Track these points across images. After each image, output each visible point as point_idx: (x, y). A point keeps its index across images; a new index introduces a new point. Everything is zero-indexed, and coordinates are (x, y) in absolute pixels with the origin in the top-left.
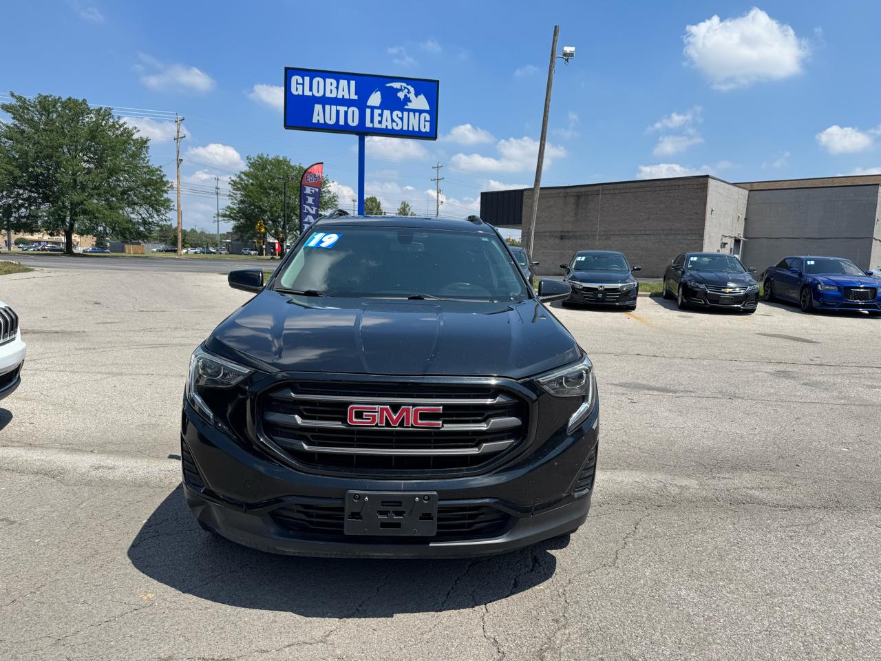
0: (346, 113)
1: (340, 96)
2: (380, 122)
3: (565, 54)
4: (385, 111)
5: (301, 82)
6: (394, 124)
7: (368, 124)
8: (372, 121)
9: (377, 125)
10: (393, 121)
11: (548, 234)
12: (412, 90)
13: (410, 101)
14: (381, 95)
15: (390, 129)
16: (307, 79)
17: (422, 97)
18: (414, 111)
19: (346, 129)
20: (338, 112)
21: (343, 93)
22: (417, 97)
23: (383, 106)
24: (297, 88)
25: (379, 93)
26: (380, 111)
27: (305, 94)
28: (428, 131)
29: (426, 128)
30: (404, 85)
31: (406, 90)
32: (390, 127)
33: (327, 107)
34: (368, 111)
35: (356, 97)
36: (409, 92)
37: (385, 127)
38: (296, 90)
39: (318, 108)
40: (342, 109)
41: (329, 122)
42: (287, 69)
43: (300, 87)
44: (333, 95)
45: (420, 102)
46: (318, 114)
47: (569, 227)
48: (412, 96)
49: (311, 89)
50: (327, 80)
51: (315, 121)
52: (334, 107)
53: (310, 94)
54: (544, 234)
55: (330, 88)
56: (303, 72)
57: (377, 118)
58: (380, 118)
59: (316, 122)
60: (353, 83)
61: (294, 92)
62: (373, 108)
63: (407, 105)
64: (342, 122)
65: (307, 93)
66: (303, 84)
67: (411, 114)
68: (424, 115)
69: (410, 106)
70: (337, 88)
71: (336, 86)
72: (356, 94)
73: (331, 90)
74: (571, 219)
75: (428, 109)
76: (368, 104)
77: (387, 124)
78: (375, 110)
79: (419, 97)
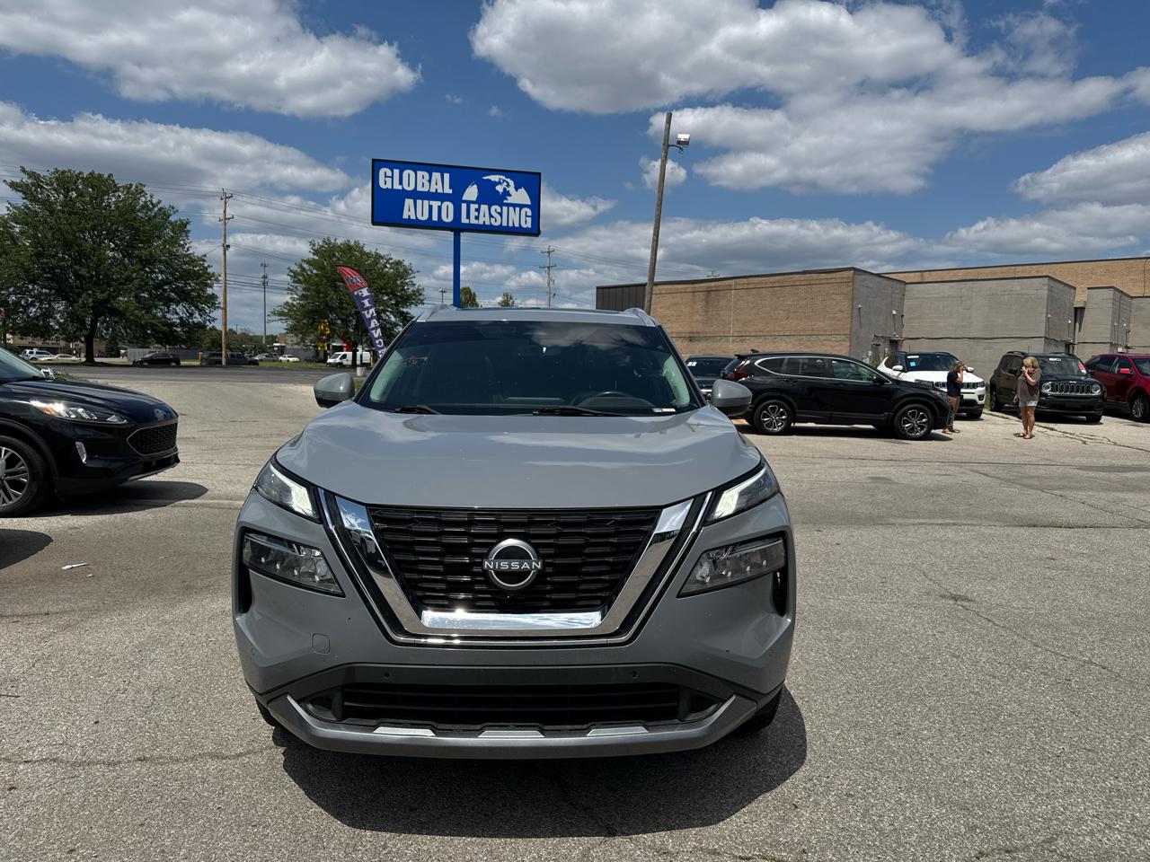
0: (440, 208)
1: (433, 190)
2: (477, 218)
3: (679, 142)
4: (482, 206)
5: (391, 175)
6: (493, 220)
7: (464, 220)
8: (468, 217)
9: (473, 221)
10: (491, 216)
11: (674, 336)
12: (511, 183)
13: (510, 195)
14: (478, 188)
15: (488, 225)
16: (396, 172)
17: (522, 191)
18: (514, 206)
19: (440, 226)
20: (431, 207)
21: (436, 187)
22: (517, 190)
23: (479, 201)
24: (385, 181)
25: (475, 186)
26: (477, 206)
27: (394, 188)
28: (530, 227)
29: (527, 224)
30: (504, 178)
31: (505, 183)
32: (488, 223)
33: (419, 202)
34: (464, 206)
35: (450, 191)
36: (508, 185)
37: (482, 223)
38: (384, 183)
39: (409, 202)
40: (435, 204)
41: (420, 218)
42: (374, 161)
43: (389, 180)
44: (426, 189)
45: (521, 196)
46: (409, 210)
47: (698, 327)
48: (511, 189)
49: (401, 183)
50: (419, 172)
51: (405, 216)
52: (426, 202)
53: (400, 187)
55: (422, 181)
56: (392, 164)
57: (473, 214)
58: (477, 214)
59: (407, 217)
60: (447, 176)
61: (382, 185)
62: (469, 203)
63: (506, 199)
64: (435, 218)
65: (397, 186)
66: (392, 177)
67: (511, 209)
68: (524, 210)
69: (510, 200)
70: (430, 181)
71: (428, 179)
72: (450, 188)
73: (423, 184)
74: (700, 318)
75: (530, 203)
76: (464, 198)
77: (484, 219)
78: (471, 205)
79: (519, 190)
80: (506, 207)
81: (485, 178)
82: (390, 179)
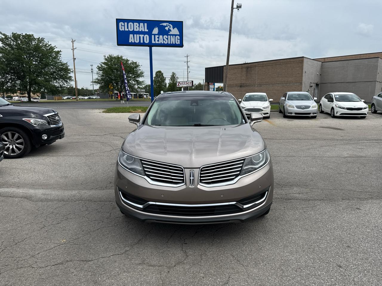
0: (143, 37)
1: (140, 30)
2: (158, 41)
3: (238, 7)
4: (160, 36)
6: (164, 41)
7: (153, 42)
8: (155, 41)
9: (157, 42)
10: (164, 40)
11: (235, 85)
12: (171, 26)
13: (171, 31)
16: (126, 23)
17: (176, 29)
18: (173, 35)
19: (144, 45)
20: (140, 37)
21: (142, 29)
22: (173, 29)
23: (159, 34)
25: (157, 28)
26: (158, 36)
27: (125, 30)
28: (179, 43)
30: (168, 24)
31: (169, 26)
33: (135, 35)
34: (153, 36)
35: (147, 31)
36: (170, 27)
37: (160, 43)
38: (121, 29)
39: (131, 36)
41: (136, 42)
42: (117, 19)
44: (138, 30)
45: (175, 31)
46: (131, 39)
47: (244, 82)
48: (171, 28)
49: (128, 28)
50: (134, 23)
51: (130, 41)
52: (138, 35)
53: (128, 30)
54: (233, 85)
56: (124, 21)
57: (157, 39)
58: (158, 39)
60: (146, 24)
62: (155, 35)
64: (142, 42)
66: (124, 26)
67: (172, 36)
68: (177, 37)
69: (171, 33)
70: (139, 27)
72: (147, 29)
73: (136, 28)
74: (244, 78)
75: (179, 34)
76: (153, 33)
77: (161, 41)
78: (156, 36)
79: (175, 29)
80: (170, 36)
81: (161, 24)
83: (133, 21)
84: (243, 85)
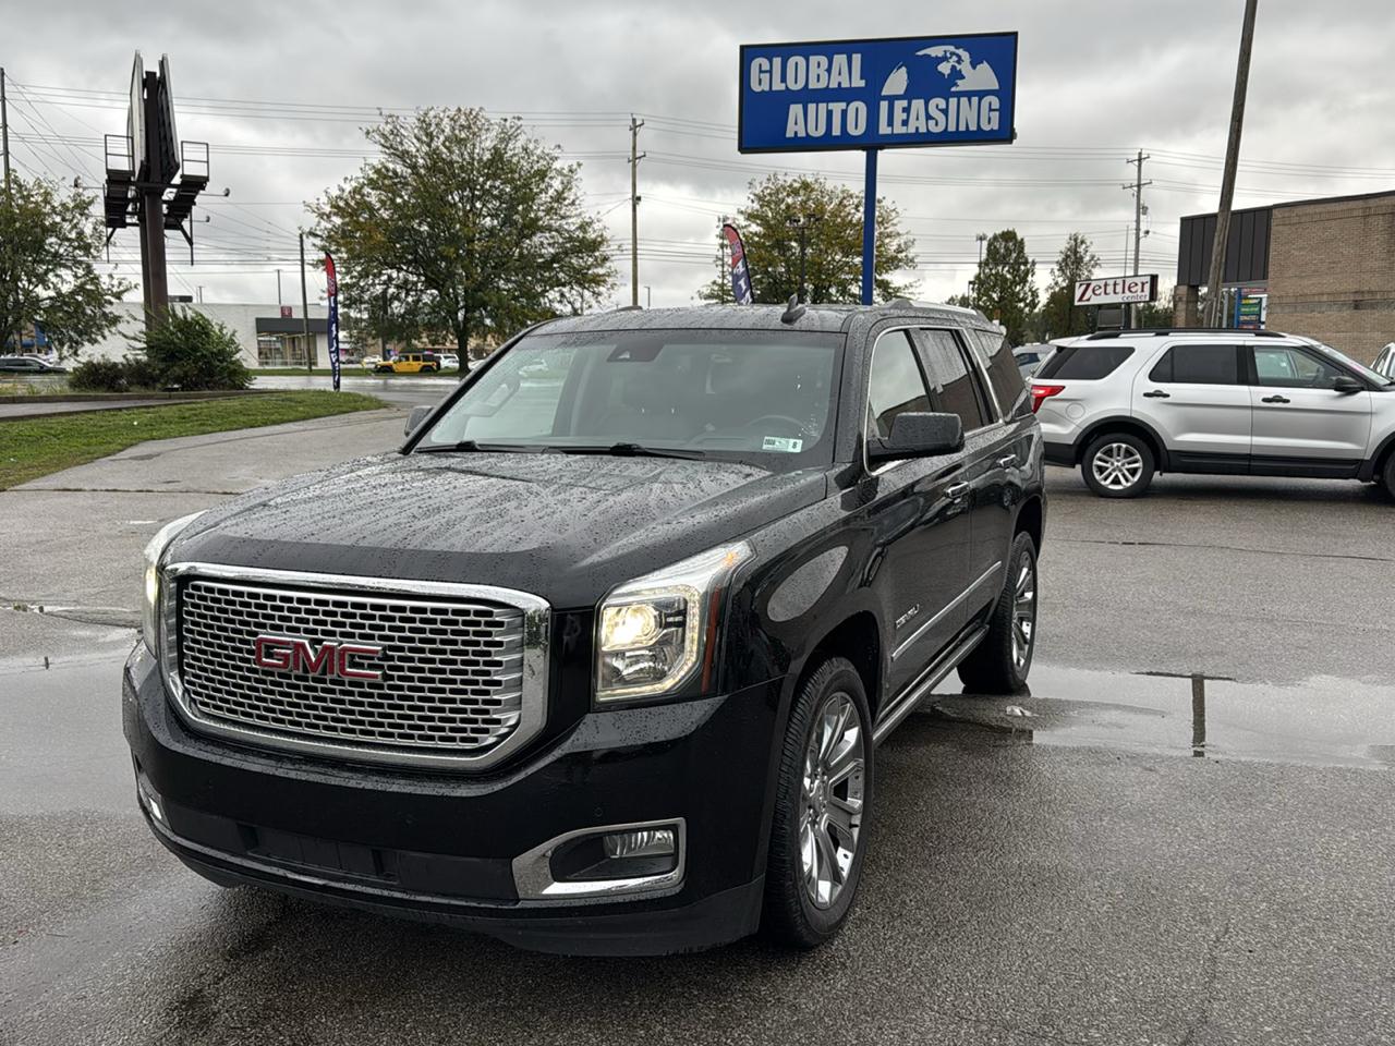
0: (844, 113)
1: (834, 85)
2: (905, 123)
4: (914, 102)
5: (768, 68)
6: (932, 123)
7: (884, 129)
8: (890, 123)
9: (899, 129)
10: (929, 117)
11: (1325, 298)
12: (965, 55)
13: (963, 77)
14: (908, 73)
15: (924, 133)
16: (777, 62)
17: (985, 67)
18: (969, 94)
19: (844, 143)
20: (830, 114)
21: (840, 79)
22: (974, 68)
23: (909, 95)
24: (760, 80)
25: (904, 69)
26: (904, 103)
27: (774, 88)
28: (996, 127)
29: (992, 123)
30: (952, 48)
32: (923, 130)
33: (812, 107)
34: (884, 105)
35: (862, 84)
36: (960, 61)
37: (913, 131)
38: (758, 83)
39: (796, 110)
40: (837, 107)
41: (813, 133)
42: (743, 49)
43: (766, 78)
44: (822, 85)
45: (982, 77)
46: (797, 121)
47: (1374, 283)
48: (965, 67)
49: (784, 79)
50: (811, 58)
51: (790, 134)
52: (822, 106)
53: (782, 87)
54: (1316, 298)
55: (815, 72)
56: (768, 51)
57: (899, 116)
58: (904, 116)
59: (792, 135)
60: (857, 58)
61: (756, 87)
62: (891, 99)
63: (956, 85)
64: (836, 131)
65: (778, 86)
66: (770, 72)
67: (964, 100)
68: (986, 100)
69: (962, 86)
70: (829, 70)
71: (826, 67)
72: (862, 78)
73: (818, 76)
74: (1377, 264)
75: (997, 87)
76: (883, 93)
77: (918, 124)
78: (897, 102)
79: (978, 67)
80: (956, 99)
81: (920, 53)
82: (768, 75)
83: (807, 49)
84: (1367, 297)
